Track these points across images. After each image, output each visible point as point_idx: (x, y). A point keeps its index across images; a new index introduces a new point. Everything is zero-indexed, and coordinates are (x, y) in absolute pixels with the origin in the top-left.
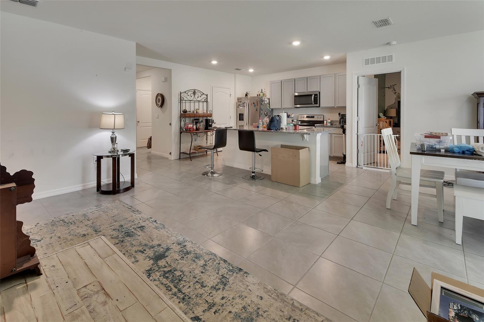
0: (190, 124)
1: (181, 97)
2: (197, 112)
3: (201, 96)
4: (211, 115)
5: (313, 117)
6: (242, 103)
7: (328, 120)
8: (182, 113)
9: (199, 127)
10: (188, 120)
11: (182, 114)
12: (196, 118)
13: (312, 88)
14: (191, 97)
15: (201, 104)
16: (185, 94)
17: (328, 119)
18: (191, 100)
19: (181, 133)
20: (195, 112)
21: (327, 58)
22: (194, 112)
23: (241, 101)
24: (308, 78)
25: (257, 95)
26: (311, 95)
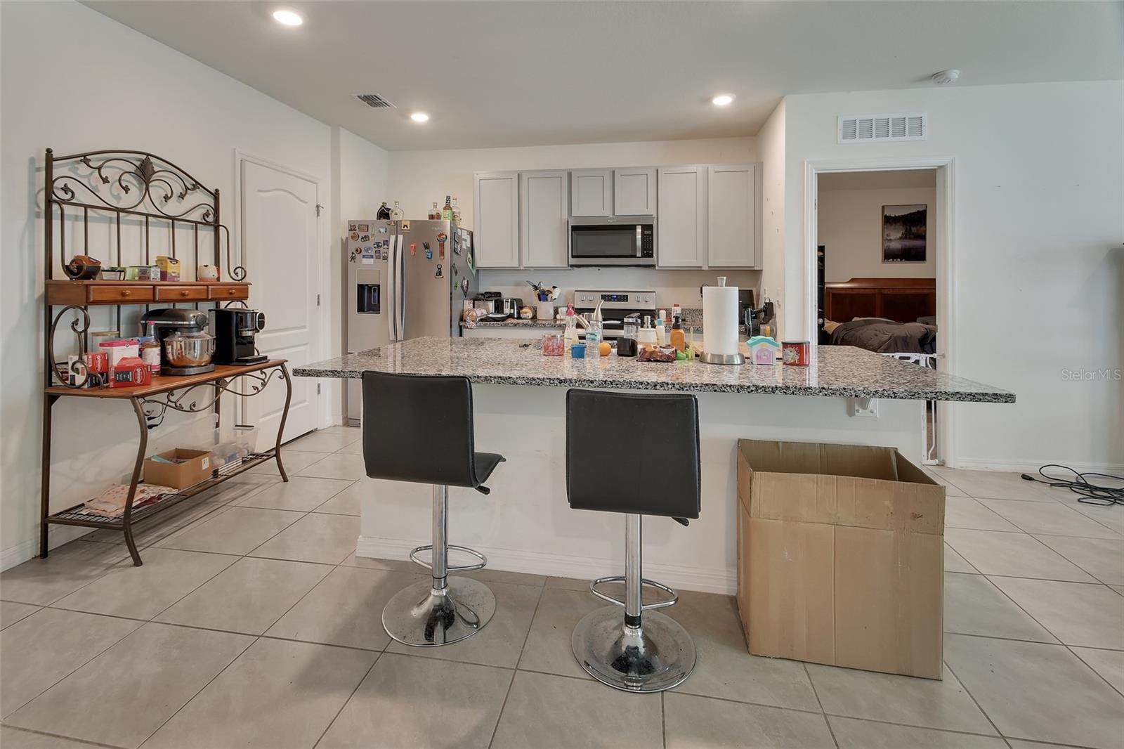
0: (117, 341)
1: (49, 182)
2: (164, 275)
3: (182, 196)
4: (241, 292)
5: (624, 298)
6: (370, 243)
7: (673, 308)
8: (59, 274)
9: (181, 357)
10: (101, 320)
11: (60, 285)
12: (153, 307)
13: (630, 207)
14: (126, 189)
15: (184, 235)
16: (83, 169)
17: (675, 306)
18: (123, 210)
19: (50, 399)
20: (155, 274)
21: (723, 101)
22: (144, 274)
23: (362, 234)
24: (614, 172)
25: (429, 216)
26: (632, 228)
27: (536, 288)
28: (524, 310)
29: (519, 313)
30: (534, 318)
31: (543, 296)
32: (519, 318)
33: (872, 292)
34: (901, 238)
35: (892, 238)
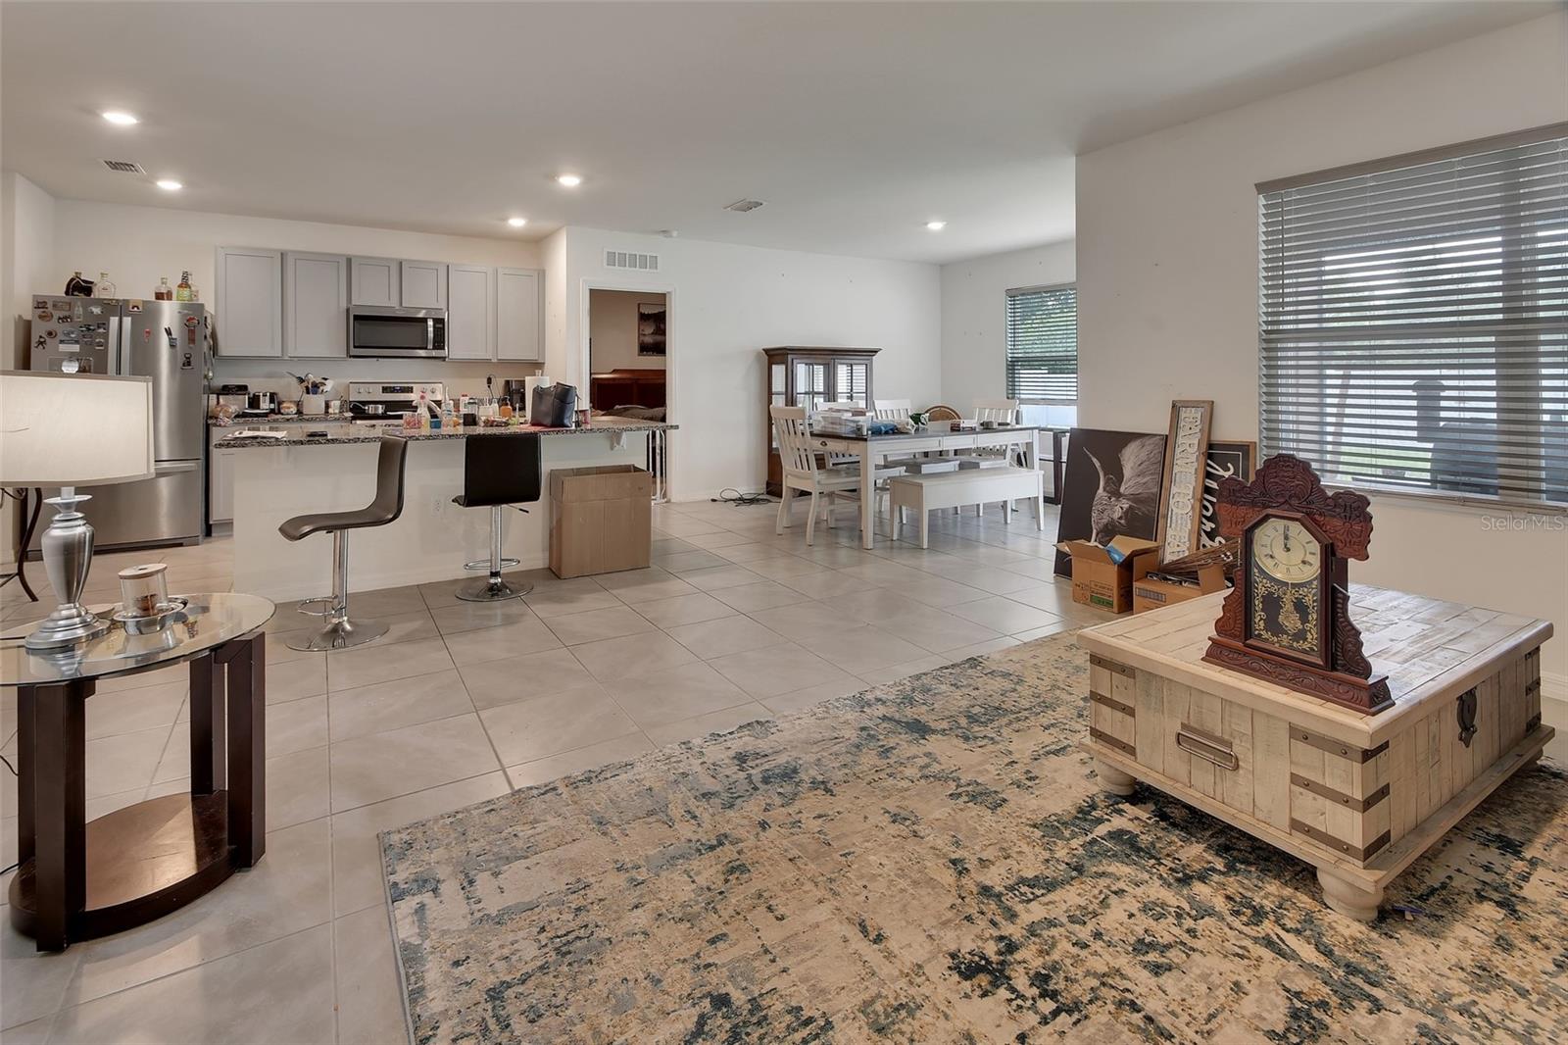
5: (407, 390)
6: (73, 326)
7: (462, 398)
13: (420, 299)
17: (464, 396)
21: (517, 223)
23: (57, 314)
24: (401, 263)
25: (156, 294)
26: (424, 320)
27: (301, 380)
28: (285, 405)
29: (279, 409)
30: (299, 412)
31: (314, 388)
32: (280, 413)
33: (629, 382)
34: (652, 333)
35: (646, 333)
